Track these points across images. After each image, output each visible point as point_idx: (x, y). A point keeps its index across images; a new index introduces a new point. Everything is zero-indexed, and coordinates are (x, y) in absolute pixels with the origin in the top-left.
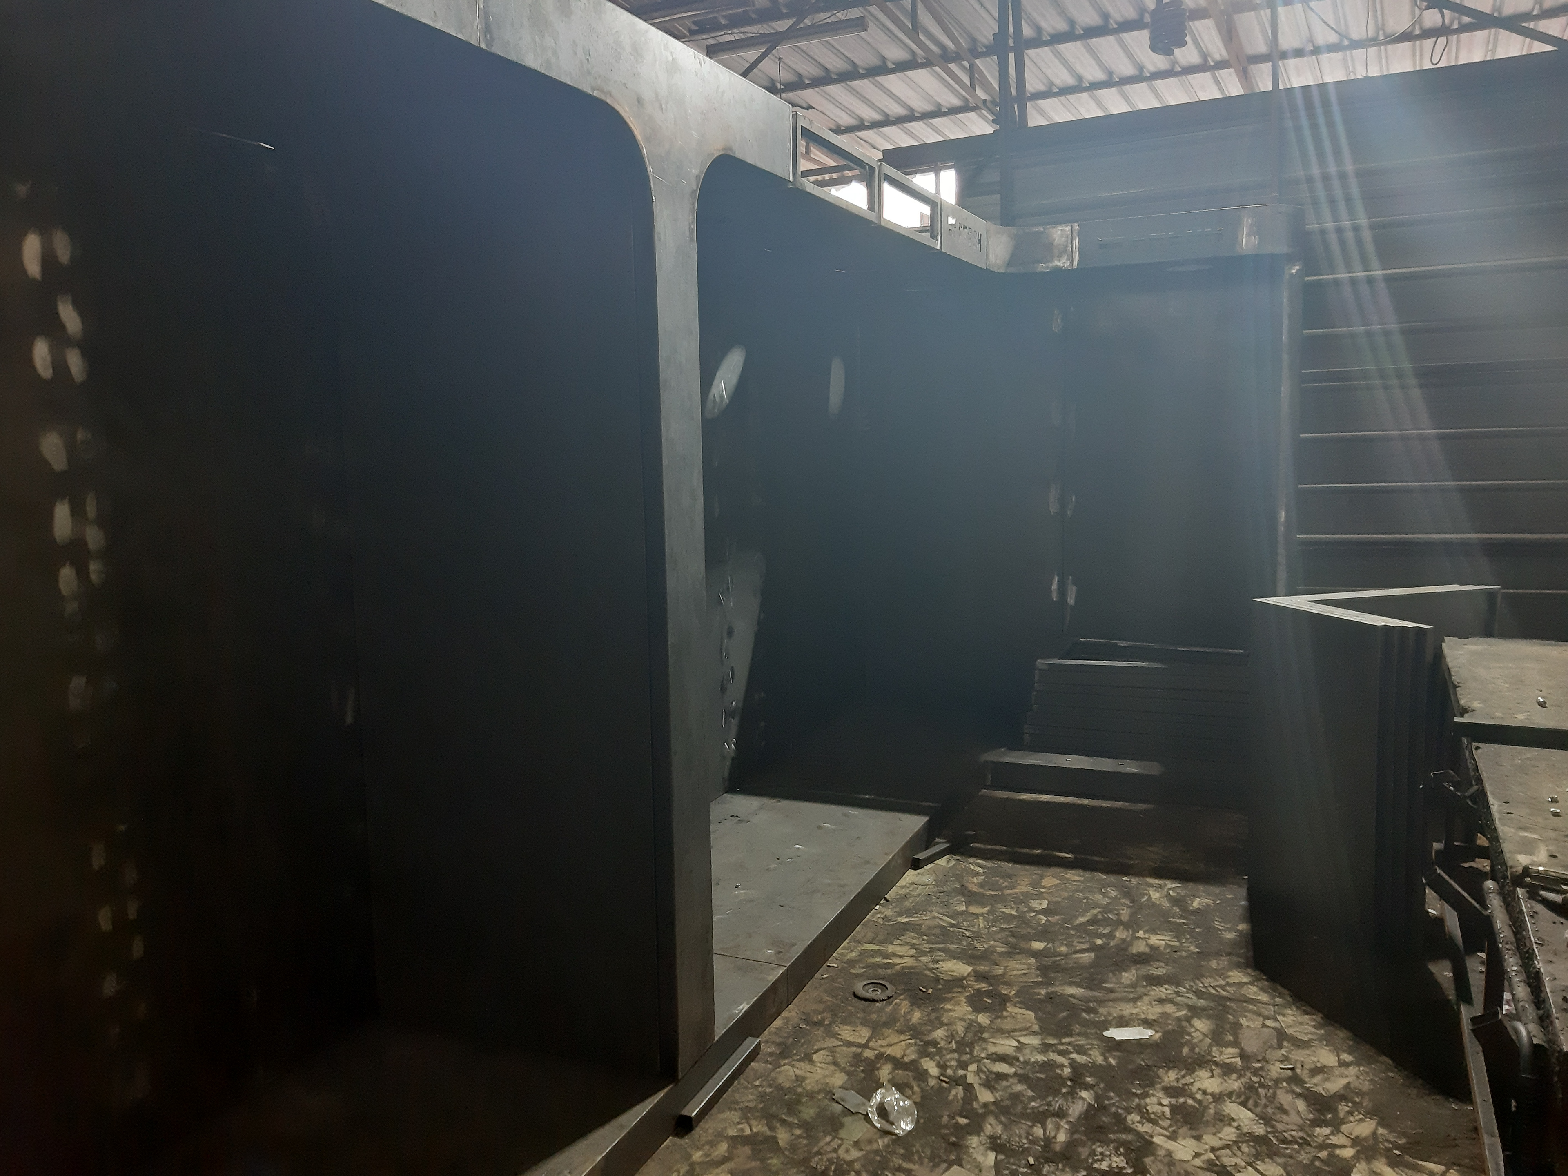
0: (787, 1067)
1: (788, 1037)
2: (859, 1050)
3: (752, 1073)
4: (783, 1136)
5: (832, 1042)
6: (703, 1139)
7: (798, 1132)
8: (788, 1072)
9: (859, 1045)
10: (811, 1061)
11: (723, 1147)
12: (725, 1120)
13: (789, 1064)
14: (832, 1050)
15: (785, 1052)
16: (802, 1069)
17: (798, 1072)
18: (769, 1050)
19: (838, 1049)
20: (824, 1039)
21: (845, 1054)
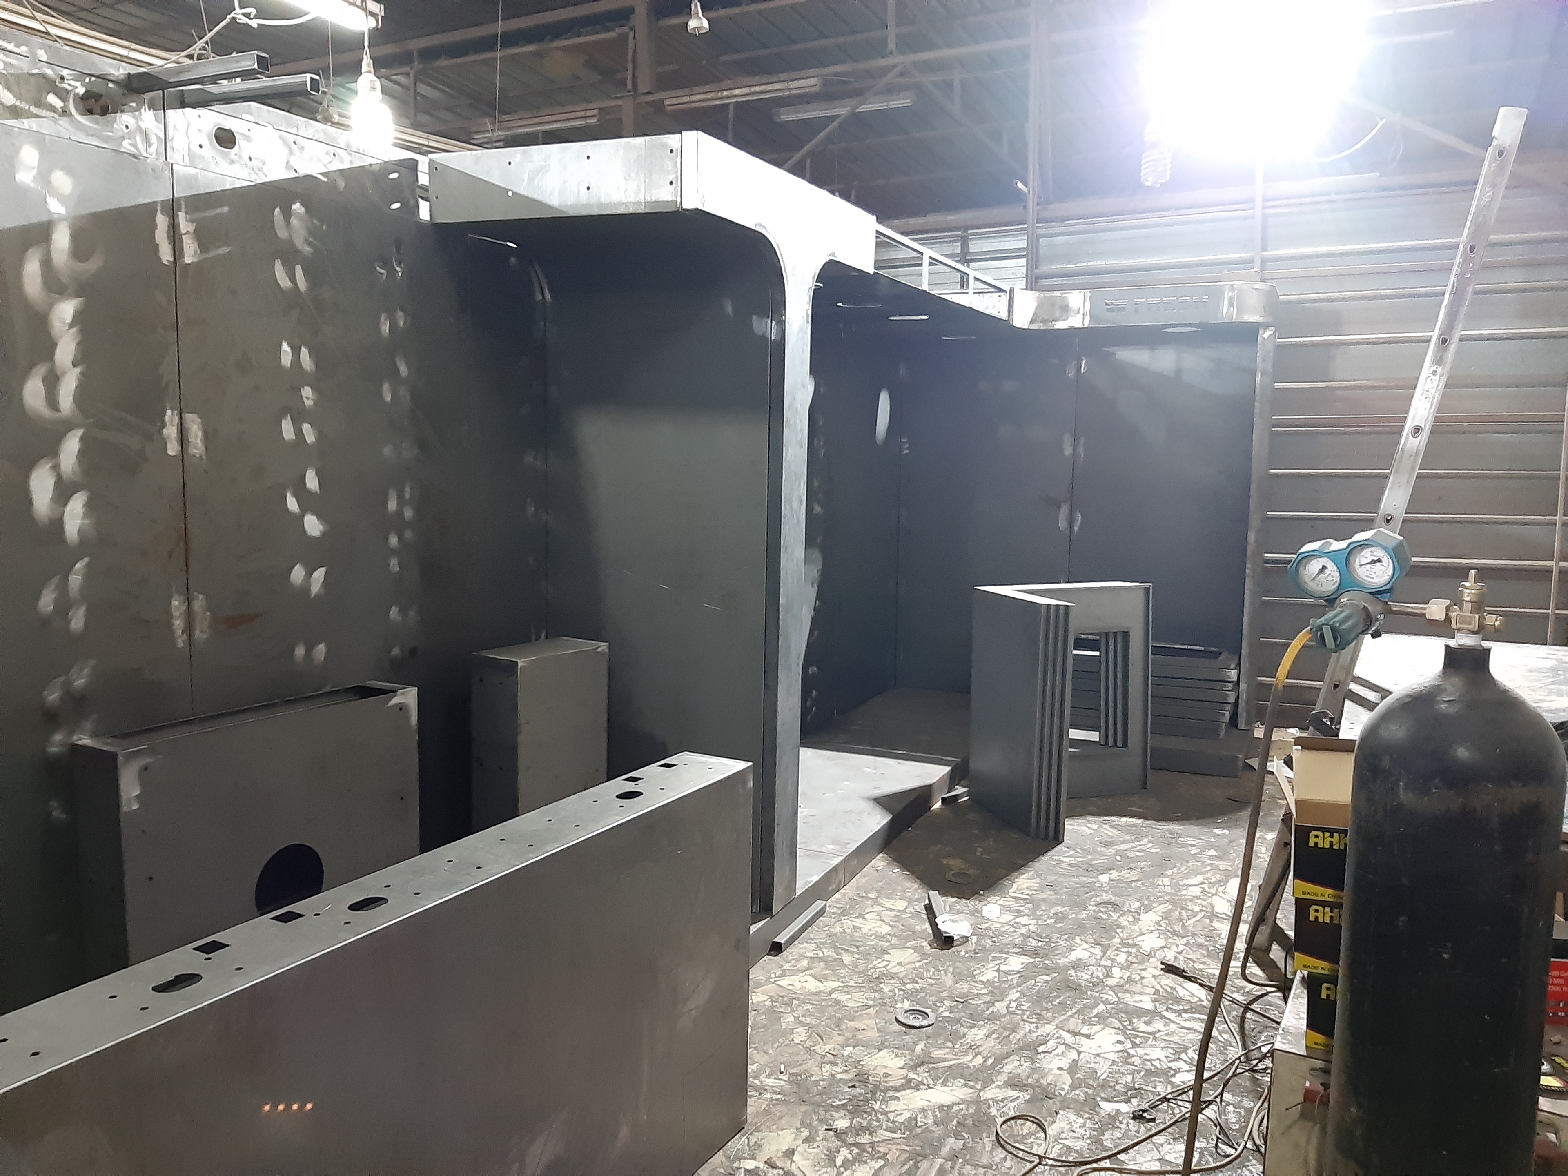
0: (846, 921)
1: (846, 904)
2: (899, 914)
3: (821, 923)
4: (847, 959)
5: (877, 908)
6: (790, 958)
7: (857, 956)
8: (848, 923)
9: (899, 911)
10: (864, 918)
11: (805, 963)
12: (804, 948)
13: (848, 919)
14: (878, 913)
15: (844, 913)
16: (858, 922)
17: (855, 924)
18: (832, 911)
19: (883, 913)
20: (872, 906)
21: (888, 916)
